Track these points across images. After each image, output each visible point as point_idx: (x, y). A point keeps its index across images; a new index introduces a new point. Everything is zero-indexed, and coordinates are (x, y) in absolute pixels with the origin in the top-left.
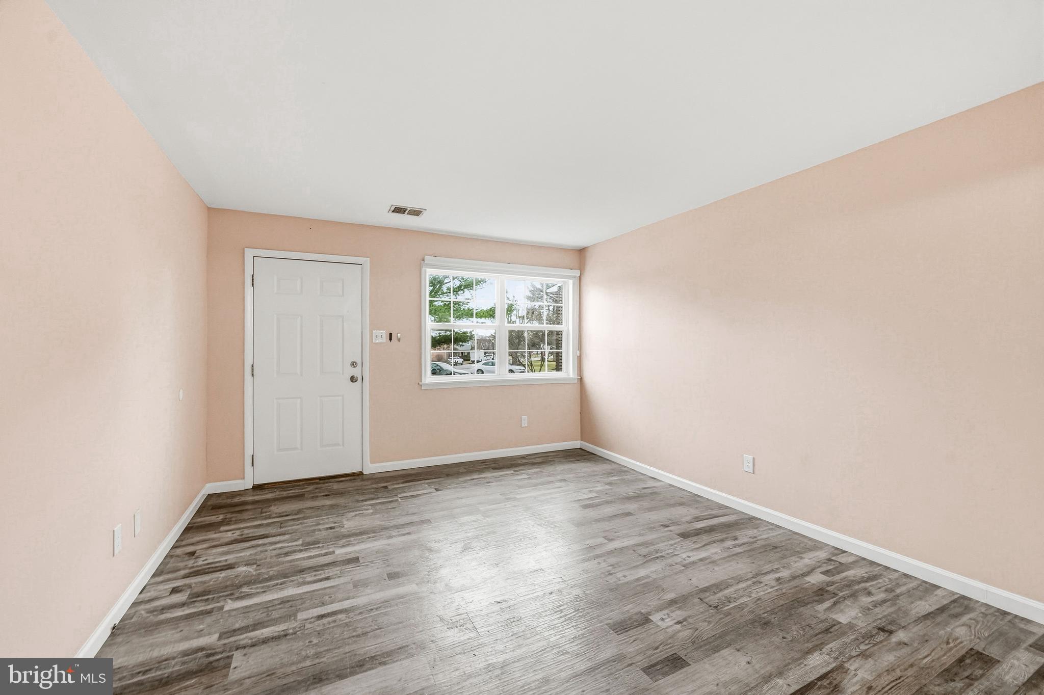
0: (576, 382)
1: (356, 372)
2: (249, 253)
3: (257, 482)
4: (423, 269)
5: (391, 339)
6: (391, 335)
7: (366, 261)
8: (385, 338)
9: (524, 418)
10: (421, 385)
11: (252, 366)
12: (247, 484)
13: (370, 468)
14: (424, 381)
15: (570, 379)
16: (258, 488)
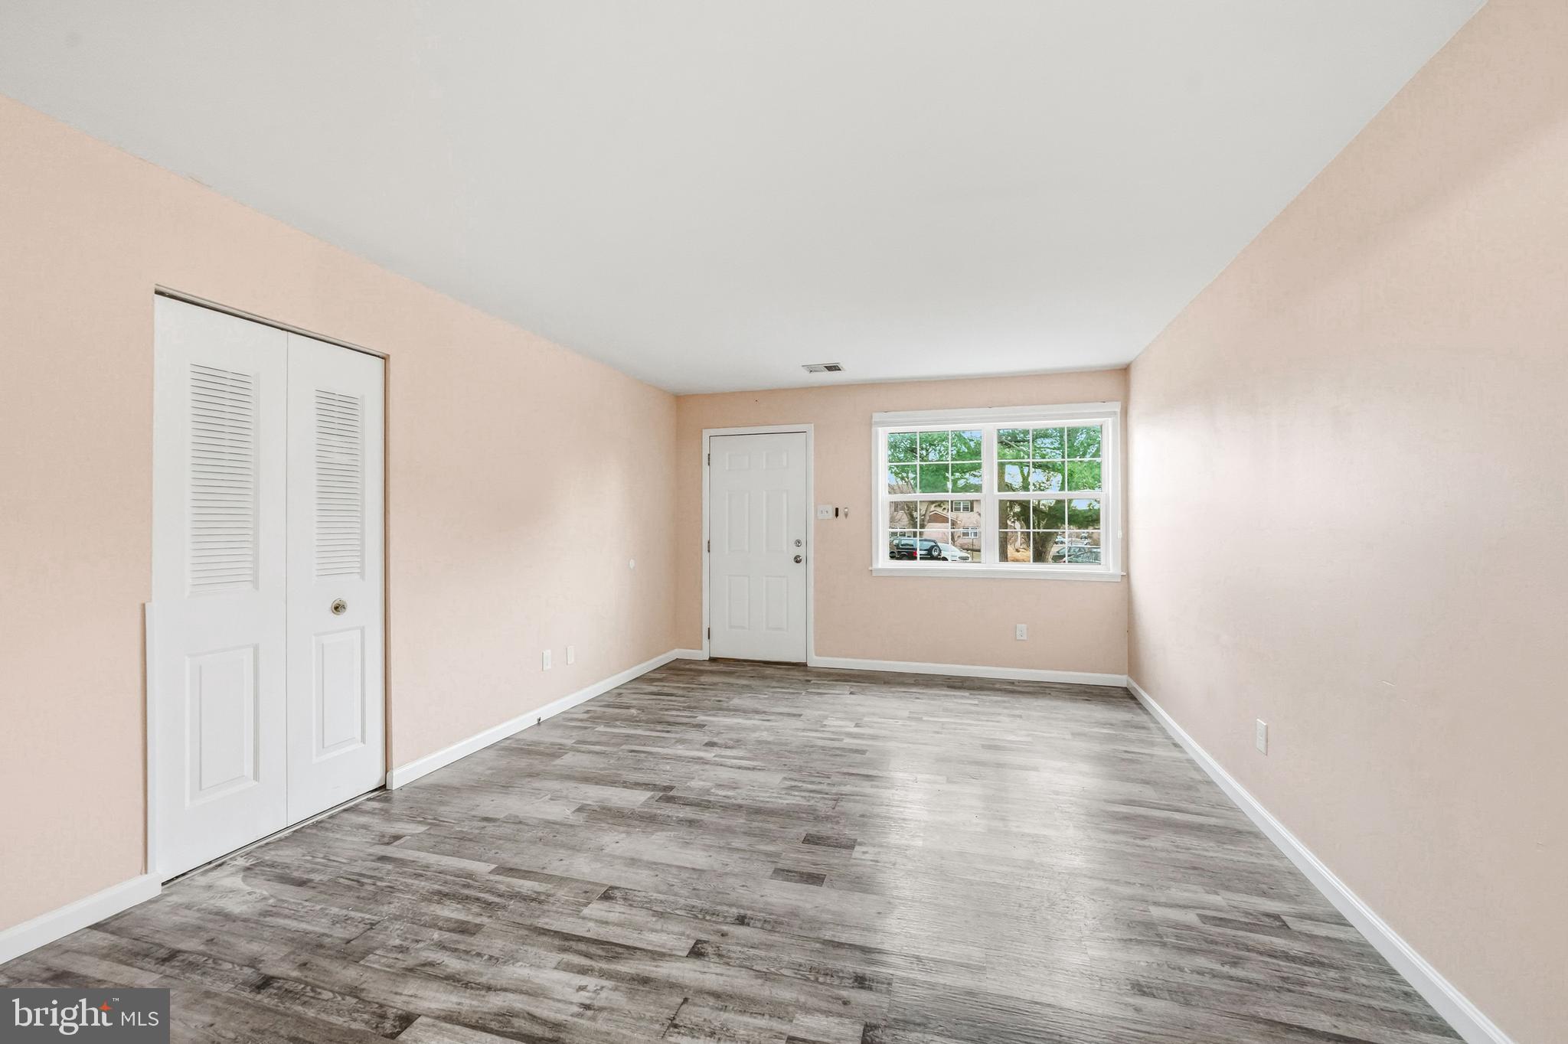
0: (1119, 580)
1: (801, 551)
2: (706, 434)
3: (715, 655)
4: (873, 429)
5: (837, 515)
6: (837, 509)
7: (810, 428)
8: (832, 513)
9: (1022, 627)
10: (871, 570)
11: (709, 542)
12: (704, 655)
13: (815, 661)
14: (875, 566)
15: (1111, 576)
16: (713, 660)
